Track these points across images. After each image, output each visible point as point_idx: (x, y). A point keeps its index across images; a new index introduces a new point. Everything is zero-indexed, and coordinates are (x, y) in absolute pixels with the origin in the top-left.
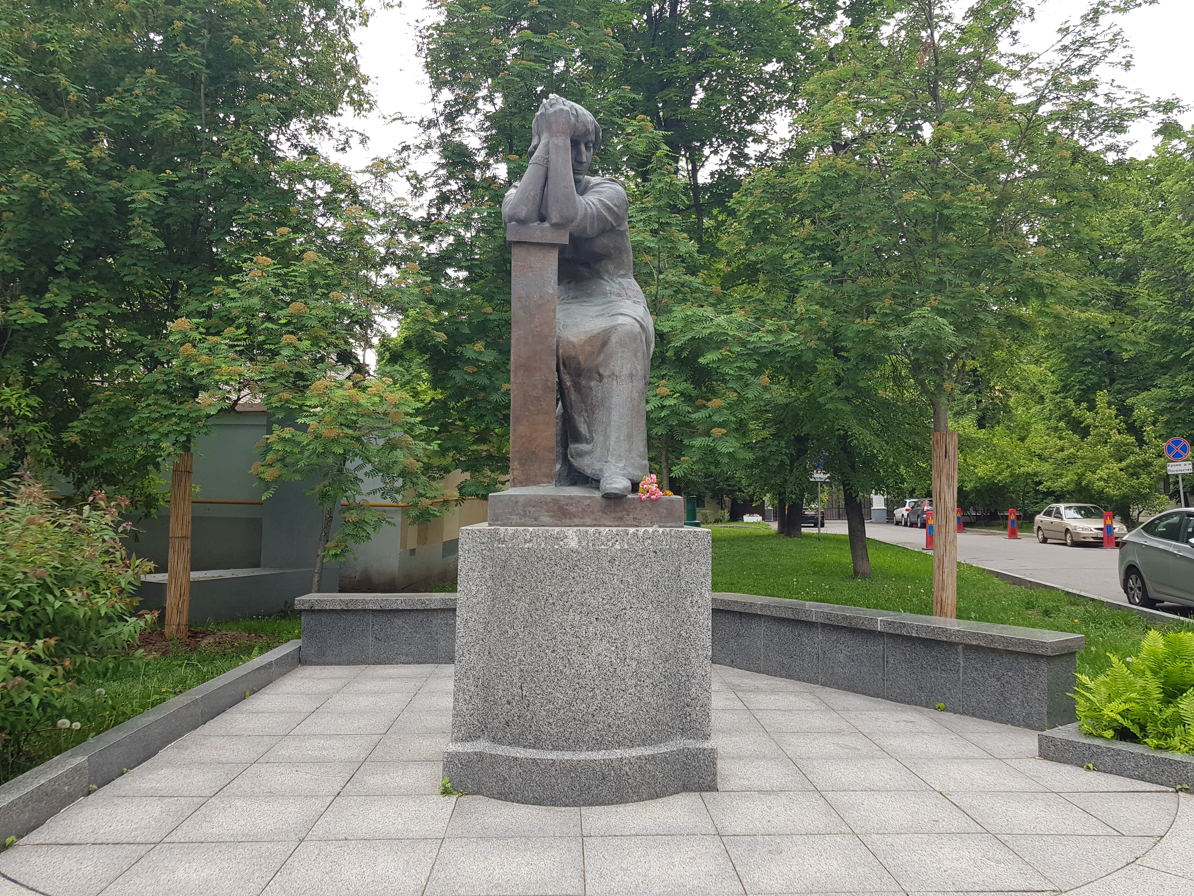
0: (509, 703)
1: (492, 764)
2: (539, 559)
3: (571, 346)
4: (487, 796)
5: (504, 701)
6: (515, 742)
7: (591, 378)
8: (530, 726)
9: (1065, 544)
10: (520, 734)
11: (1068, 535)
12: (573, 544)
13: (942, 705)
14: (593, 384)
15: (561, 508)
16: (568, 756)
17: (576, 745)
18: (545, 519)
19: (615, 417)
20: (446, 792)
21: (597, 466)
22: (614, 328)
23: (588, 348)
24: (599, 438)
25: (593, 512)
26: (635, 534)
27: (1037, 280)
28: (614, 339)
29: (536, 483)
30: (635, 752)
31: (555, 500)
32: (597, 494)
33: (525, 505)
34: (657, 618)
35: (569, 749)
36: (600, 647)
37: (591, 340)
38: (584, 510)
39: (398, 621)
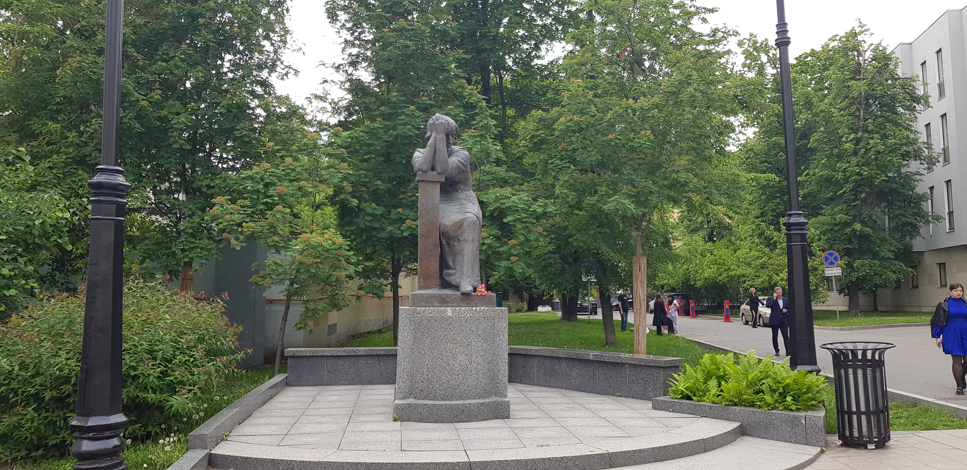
0: (422, 382)
1: (415, 408)
2: (435, 321)
3: (446, 227)
4: (413, 421)
5: (420, 381)
6: (425, 398)
7: (454, 241)
8: (432, 391)
10: (427, 395)
12: (450, 314)
13: (619, 394)
14: (456, 243)
15: (443, 299)
16: (448, 402)
17: (451, 398)
18: (436, 304)
19: (466, 259)
20: (395, 420)
21: (458, 280)
22: (465, 219)
23: (453, 228)
24: (458, 268)
25: (457, 301)
26: (476, 310)
28: (465, 224)
29: (430, 288)
30: (476, 401)
31: (440, 296)
32: (458, 293)
33: (427, 298)
34: (485, 345)
35: (448, 400)
36: (461, 357)
37: (455, 224)
38: (453, 300)
39: (341, 362)
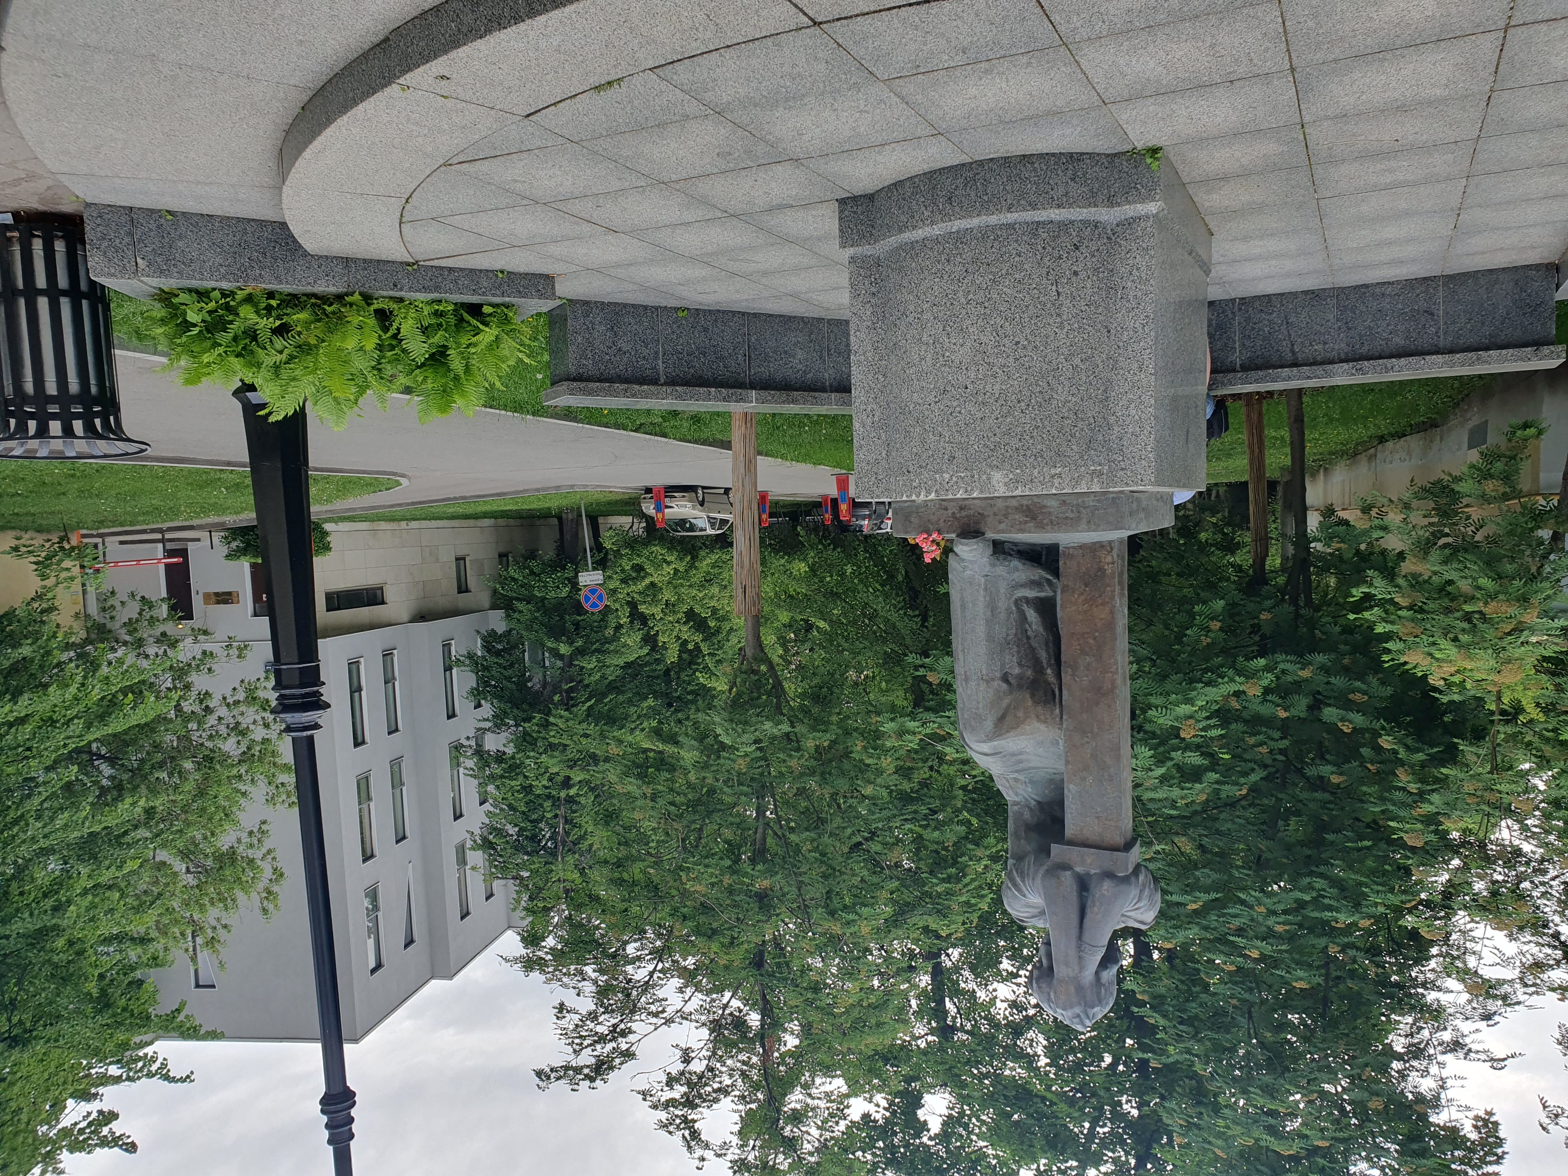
0: (1076, 273)
1: (1094, 195)
2: (1041, 454)
3: (1042, 717)
4: (1098, 154)
5: (1083, 274)
6: (1064, 226)
7: (1020, 677)
8: (1044, 248)
9: (704, 488)
10: (1058, 236)
11: (700, 499)
12: (997, 476)
13: (680, 314)
14: (1017, 671)
15: (1034, 518)
16: (993, 220)
17: (985, 233)
18: (1053, 503)
19: (981, 630)
20: (1154, 151)
21: (1001, 570)
22: (989, 739)
23: (1020, 714)
25: (995, 514)
26: (928, 492)
27: (640, 782)
28: (989, 724)
29: (1082, 547)
30: (919, 234)
31: (1041, 527)
32: (991, 535)
33: (1079, 519)
34: (904, 394)
35: (994, 228)
36: (962, 354)
37: (1017, 725)
38: (1006, 516)
39: (1399, 341)
